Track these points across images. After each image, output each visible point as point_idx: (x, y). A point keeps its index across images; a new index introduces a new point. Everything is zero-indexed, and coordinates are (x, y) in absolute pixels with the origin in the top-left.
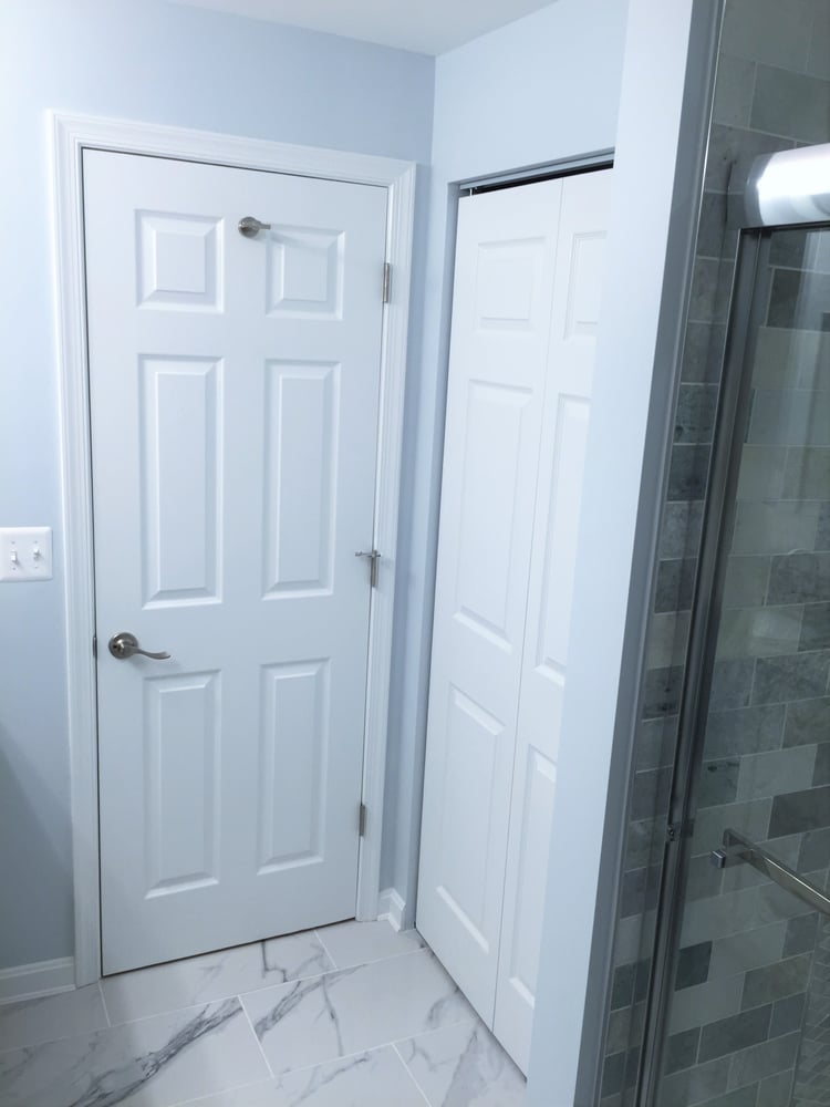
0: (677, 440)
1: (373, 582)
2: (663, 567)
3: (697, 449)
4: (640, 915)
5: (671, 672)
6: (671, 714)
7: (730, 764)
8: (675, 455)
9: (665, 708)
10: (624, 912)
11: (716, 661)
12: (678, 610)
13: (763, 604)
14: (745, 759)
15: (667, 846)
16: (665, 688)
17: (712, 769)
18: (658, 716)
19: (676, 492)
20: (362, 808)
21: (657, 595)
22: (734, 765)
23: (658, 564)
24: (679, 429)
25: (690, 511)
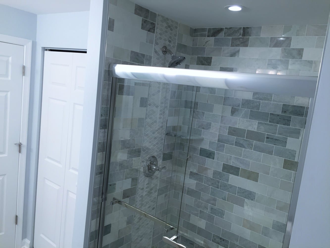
0: (101, 117)
1: (20, 151)
2: (99, 143)
3: (105, 119)
4: (96, 219)
5: (102, 165)
6: (102, 174)
7: (114, 184)
8: (101, 120)
9: (101, 173)
10: (92, 219)
11: (111, 162)
12: (103, 152)
13: (119, 150)
14: (117, 183)
15: (101, 203)
16: (100, 169)
17: (110, 185)
18: (99, 175)
19: (101, 128)
20: (17, 217)
21: (98, 149)
22: (115, 184)
23: (98, 143)
24: (102, 115)
25: (104, 132)
